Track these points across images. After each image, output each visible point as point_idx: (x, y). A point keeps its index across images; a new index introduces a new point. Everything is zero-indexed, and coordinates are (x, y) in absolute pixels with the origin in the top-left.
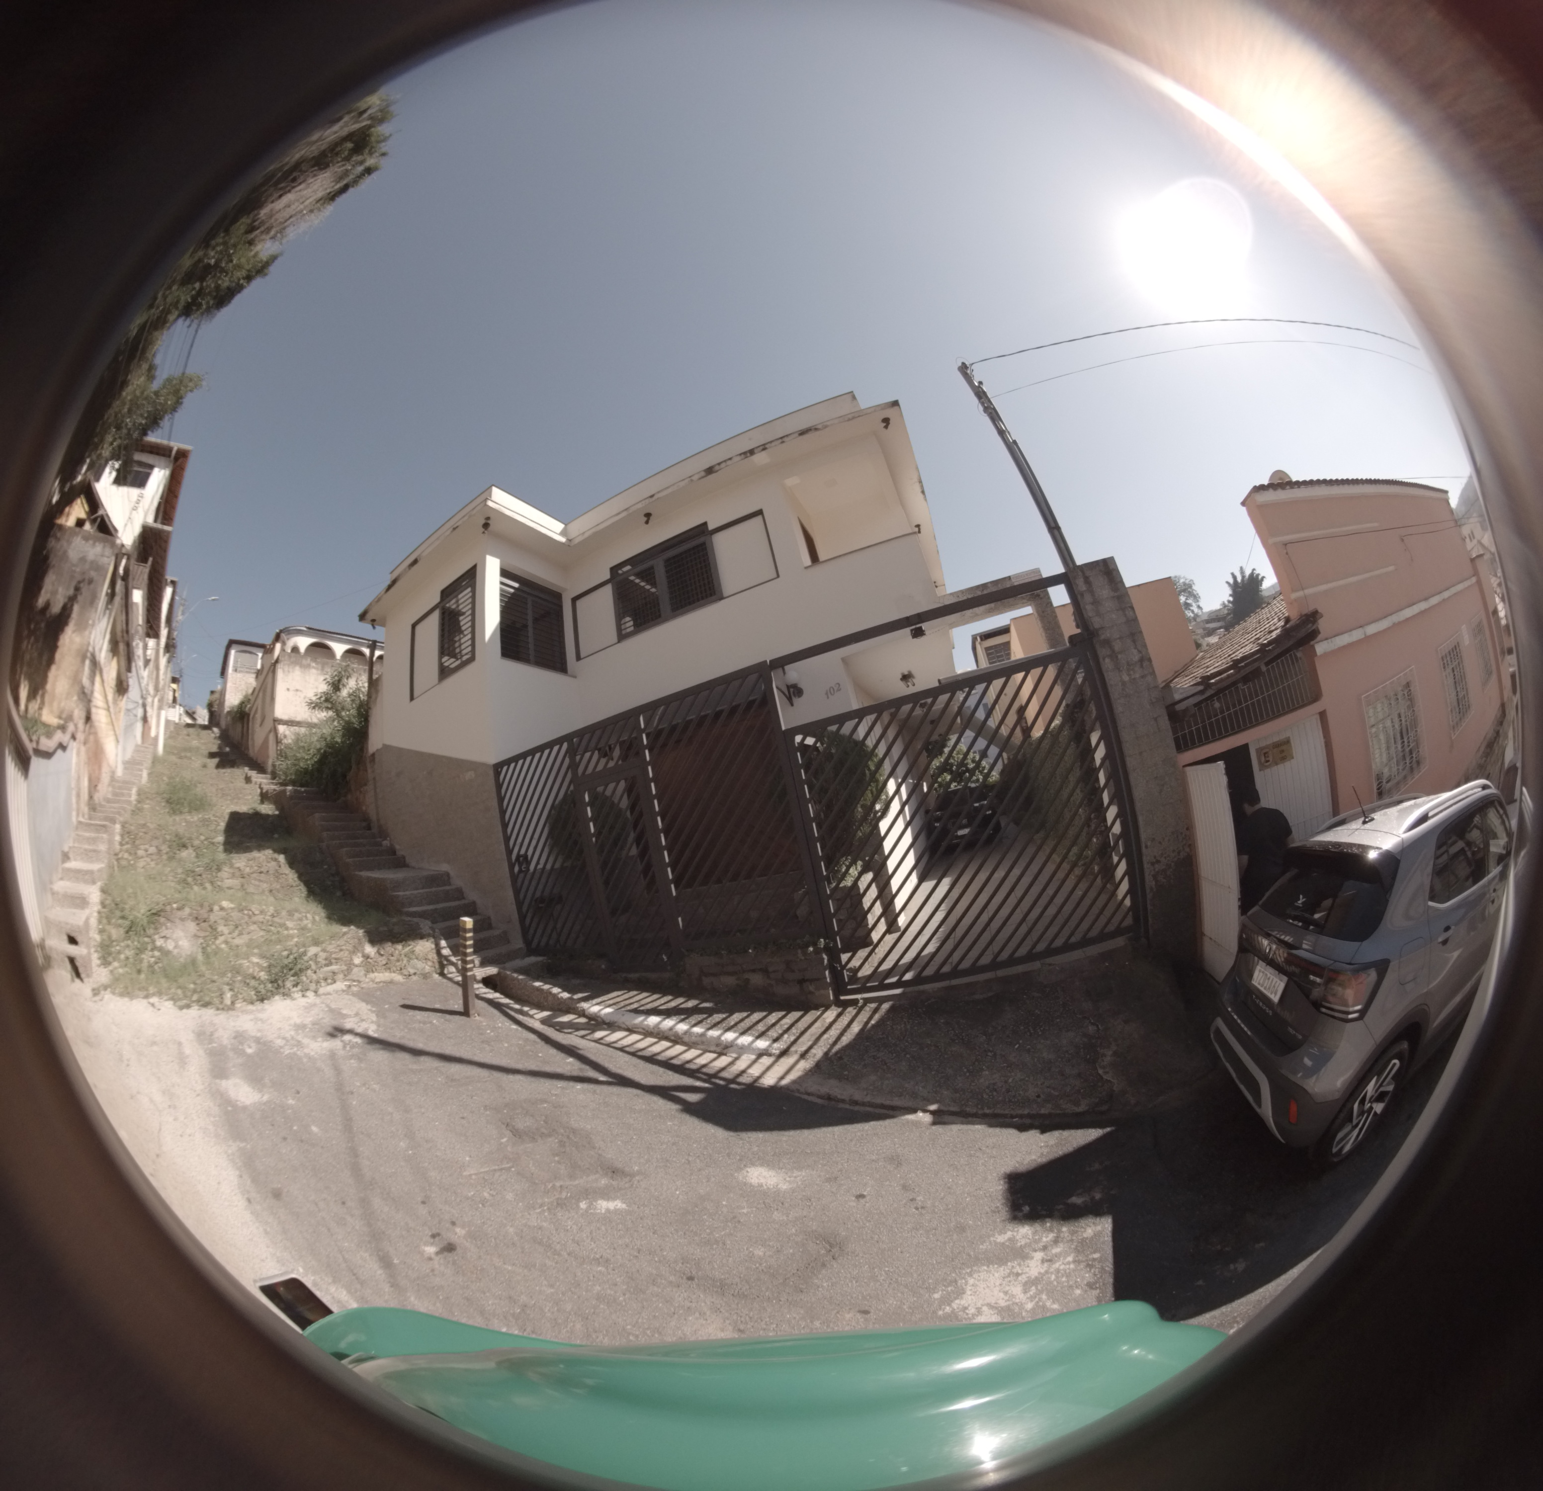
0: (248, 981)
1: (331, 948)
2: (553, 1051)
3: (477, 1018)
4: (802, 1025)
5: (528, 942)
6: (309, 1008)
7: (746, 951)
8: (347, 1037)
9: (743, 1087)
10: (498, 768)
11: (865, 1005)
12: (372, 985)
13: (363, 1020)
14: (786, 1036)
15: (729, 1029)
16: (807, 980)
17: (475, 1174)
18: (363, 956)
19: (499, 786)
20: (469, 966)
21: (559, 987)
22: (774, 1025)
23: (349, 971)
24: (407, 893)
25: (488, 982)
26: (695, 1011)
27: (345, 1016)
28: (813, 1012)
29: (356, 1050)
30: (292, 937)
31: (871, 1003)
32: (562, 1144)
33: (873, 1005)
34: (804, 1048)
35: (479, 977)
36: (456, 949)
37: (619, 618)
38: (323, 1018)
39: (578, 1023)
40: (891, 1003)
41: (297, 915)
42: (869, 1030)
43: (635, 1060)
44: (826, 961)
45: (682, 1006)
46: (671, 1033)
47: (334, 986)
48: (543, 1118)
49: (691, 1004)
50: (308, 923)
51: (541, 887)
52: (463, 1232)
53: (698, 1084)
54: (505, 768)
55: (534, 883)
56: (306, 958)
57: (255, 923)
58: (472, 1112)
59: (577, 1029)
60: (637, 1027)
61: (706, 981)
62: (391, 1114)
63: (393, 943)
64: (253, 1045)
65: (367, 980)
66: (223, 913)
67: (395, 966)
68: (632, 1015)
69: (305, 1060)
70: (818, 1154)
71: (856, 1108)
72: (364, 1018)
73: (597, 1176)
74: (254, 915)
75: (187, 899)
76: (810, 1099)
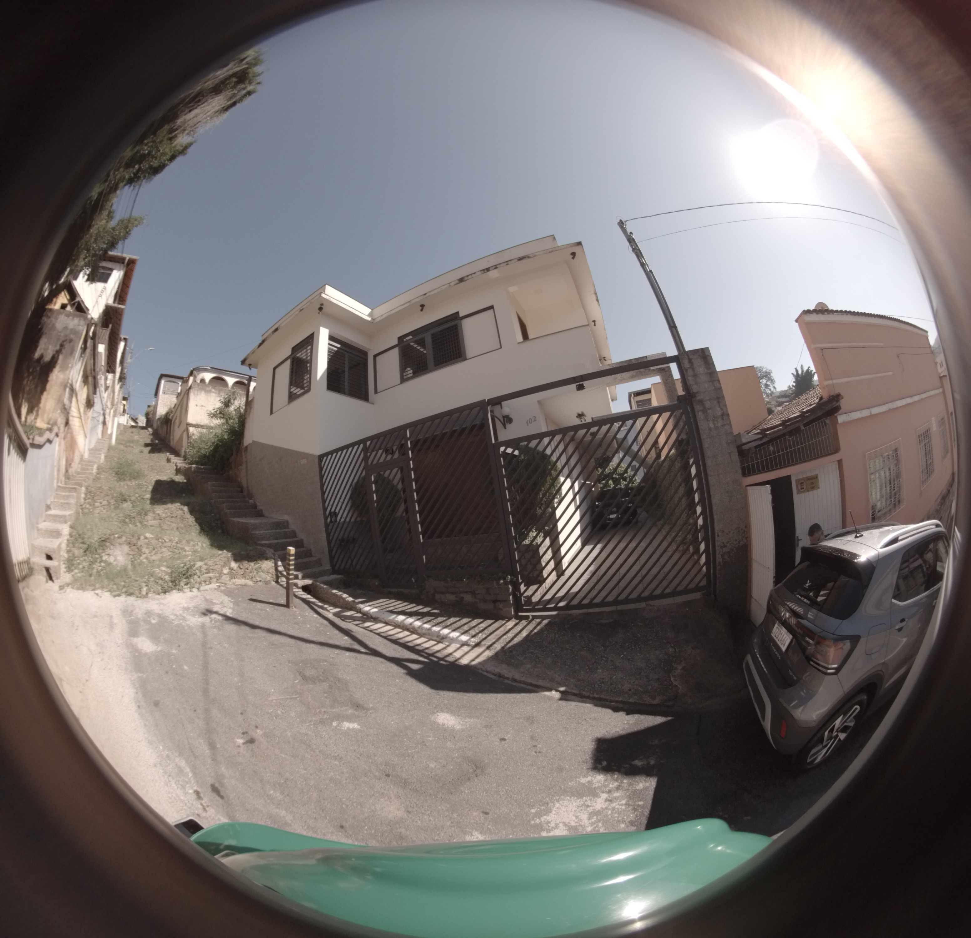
0: (157, 581)
1: (210, 563)
2: (336, 632)
3: (294, 609)
4: (491, 629)
5: (333, 566)
6: (193, 598)
7: (462, 580)
8: (214, 616)
9: (448, 663)
10: (320, 457)
11: (533, 619)
12: (233, 586)
13: (224, 607)
14: (480, 634)
15: (446, 627)
16: (499, 601)
17: (275, 700)
18: (230, 569)
19: (321, 469)
20: (291, 577)
21: (347, 594)
22: (474, 627)
23: (220, 577)
24: (262, 532)
25: (305, 589)
26: (428, 614)
27: (214, 604)
28: (500, 621)
29: (218, 624)
30: (188, 556)
31: (537, 619)
32: (331, 687)
33: (538, 620)
34: (490, 643)
35: (300, 585)
36: (285, 567)
37: (403, 370)
38: (201, 604)
39: (356, 617)
40: (549, 620)
41: (192, 543)
42: (533, 636)
43: (386, 642)
44: (511, 590)
45: (421, 611)
46: (411, 627)
47: (210, 586)
48: (322, 670)
49: (426, 610)
50: (198, 548)
51: (343, 531)
52: (261, 732)
53: (421, 659)
54: (325, 458)
55: (339, 530)
56: (194, 568)
57: (165, 547)
58: (281, 664)
59: (355, 620)
60: (390, 621)
61: (437, 596)
62: (233, 661)
63: (249, 561)
64: (156, 618)
65: (231, 583)
66: (146, 541)
67: (248, 575)
68: (389, 614)
69: (186, 628)
70: (484, 709)
71: (514, 684)
72: (226, 605)
73: (347, 707)
74: (165, 542)
75: (124, 532)
76: (488, 675)
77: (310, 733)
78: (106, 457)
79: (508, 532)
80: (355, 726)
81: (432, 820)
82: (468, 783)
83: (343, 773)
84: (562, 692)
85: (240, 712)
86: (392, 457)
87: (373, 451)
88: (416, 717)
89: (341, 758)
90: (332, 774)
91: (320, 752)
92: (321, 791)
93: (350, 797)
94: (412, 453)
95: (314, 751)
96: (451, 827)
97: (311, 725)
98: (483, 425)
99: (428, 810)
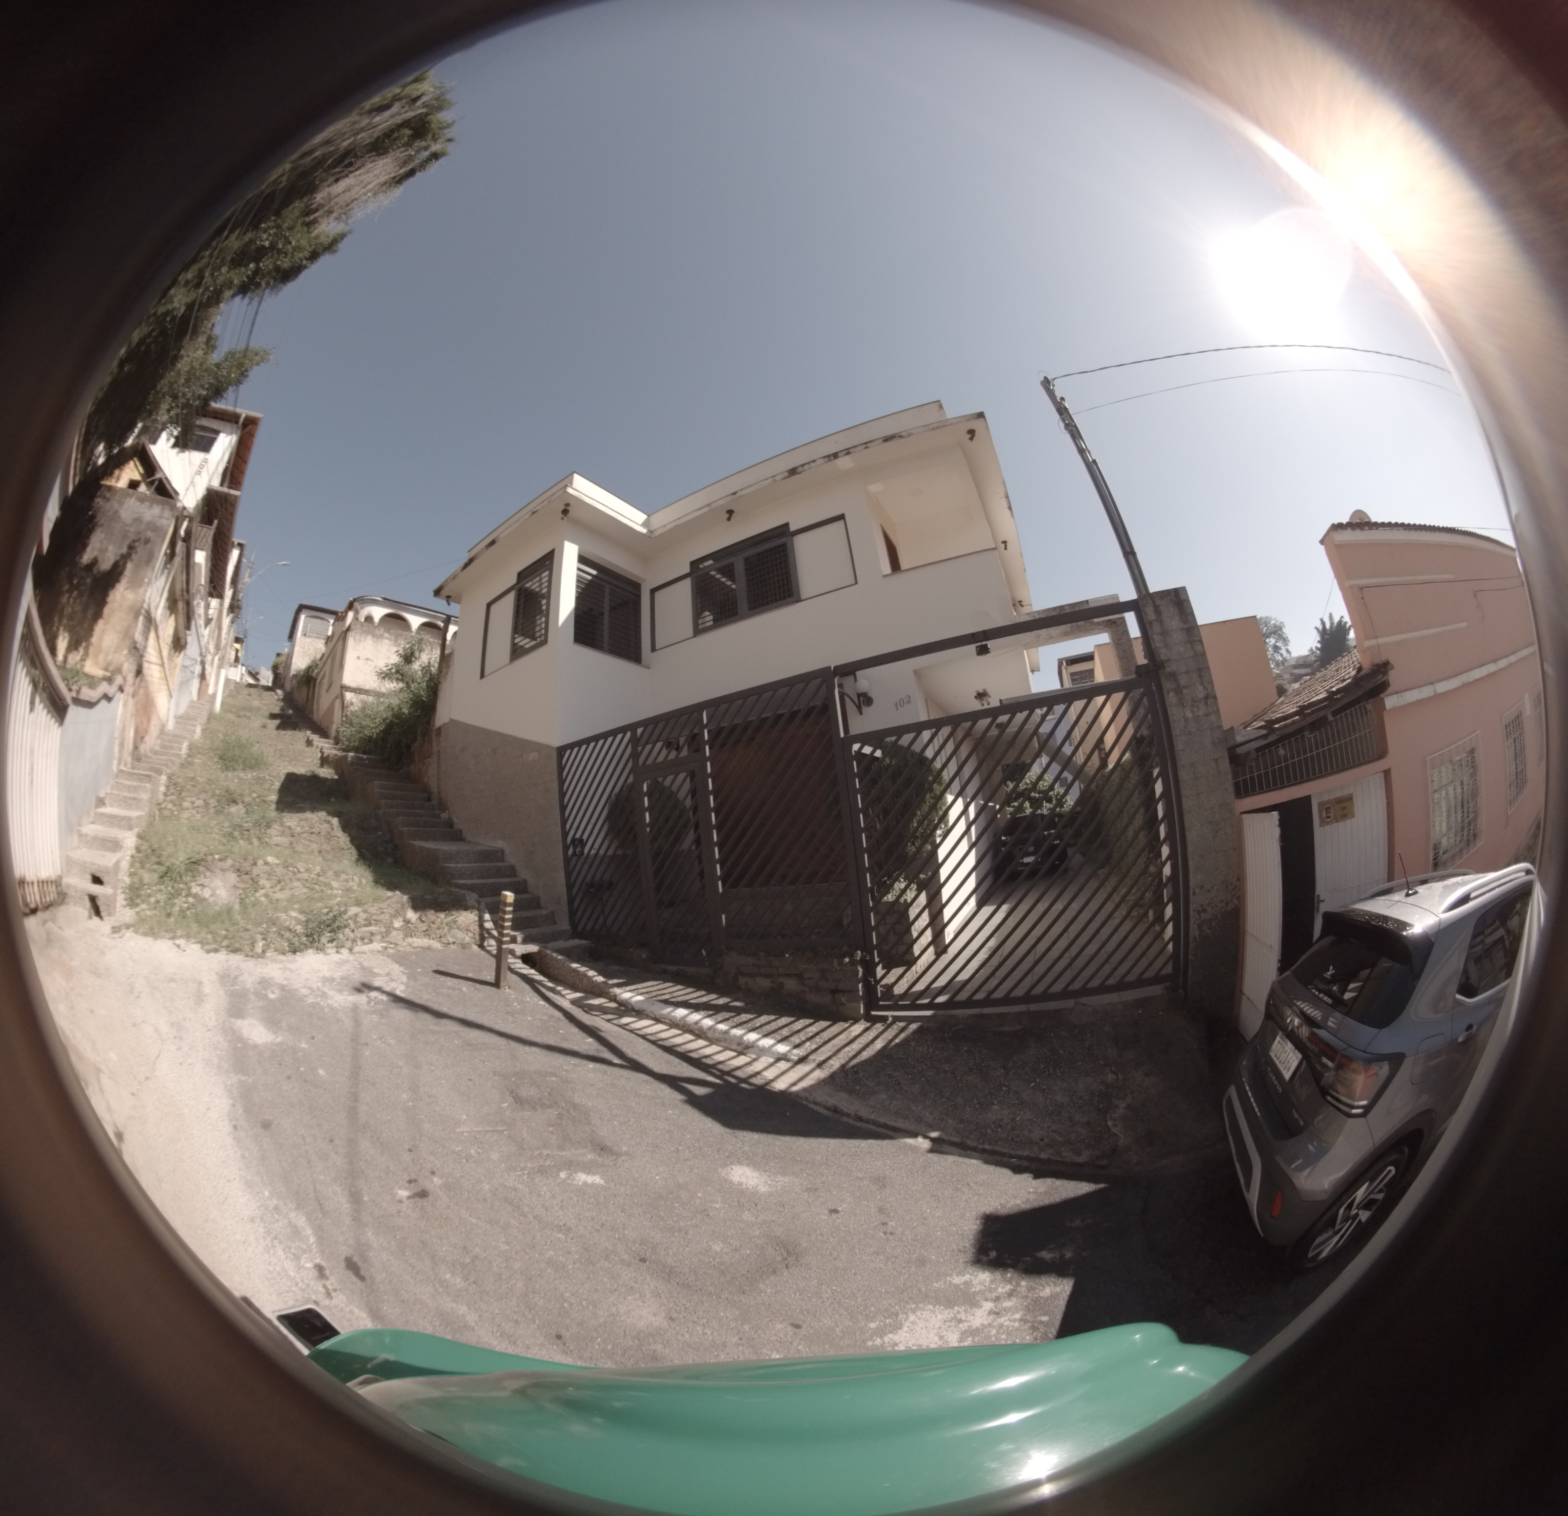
0: (282, 933)
1: (373, 910)
2: (575, 1030)
3: (508, 990)
4: (826, 1035)
5: (574, 924)
6: (340, 964)
7: (784, 955)
8: (374, 994)
9: (753, 1087)
10: (561, 751)
11: (893, 1023)
12: (408, 949)
13: (392, 980)
14: (808, 1044)
15: (753, 1030)
16: (840, 991)
17: (468, 1132)
18: (404, 921)
19: (561, 768)
20: (505, 939)
21: (595, 970)
22: (799, 1031)
23: (388, 933)
24: (459, 865)
25: (527, 959)
26: (725, 1008)
27: (376, 975)
28: (841, 1023)
29: (379, 1007)
30: (336, 896)
31: (900, 1021)
32: (560, 1116)
33: (902, 1024)
34: (823, 1058)
35: (519, 953)
36: (495, 923)
37: (697, 615)
38: (353, 974)
39: (608, 1007)
40: (919, 1024)
41: (343, 876)
42: (893, 1048)
43: (654, 1049)
44: (860, 974)
45: (713, 1002)
46: (696, 1027)
47: (371, 946)
48: (549, 1090)
49: (722, 1001)
50: (354, 885)
51: (593, 870)
52: (440, 1182)
53: (710, 1079)
54: (568, 752)
55: (586, 867)
56: (345, 917)
57: (299, 880)
58: (481, 1076)
59: (605, 1013)
60: (664, 1016)
61: (742, 981)
62: (401, 1068)
63: (436, 911)
64: (277, 991)
65: (405, 944)
66: (267, 868)
67: (434, 933)
68: (662, 1005)
69: (327, 1010)
70: (807, 1163)
71: (859, 1124)
72: (395, 978)
73: (585, 1150)
74: (299, 872)
75: (230, 852)
76: (816, 1108)
77: (520, 1186)
78: (203, 730)
79: (861, 880)
80: (597, 1179)
81: (709, 1333)
82: (772, 1278)
83: (570, 1253)
84: (933, 1140)
85: (407, 1147)
86: (677, 756)
87: (647, 743)
88: (696, 1170)
89: (569, 1229)
90: (552, 1253)
91: (534, 1218)
92: (531, 1279)
93: (577, 1292)
94: (710, 748)
95: (525, 1216)
96: (737, 1345)
97: (524, 1174)
98: (827, 708)
99: (703, 1318)
